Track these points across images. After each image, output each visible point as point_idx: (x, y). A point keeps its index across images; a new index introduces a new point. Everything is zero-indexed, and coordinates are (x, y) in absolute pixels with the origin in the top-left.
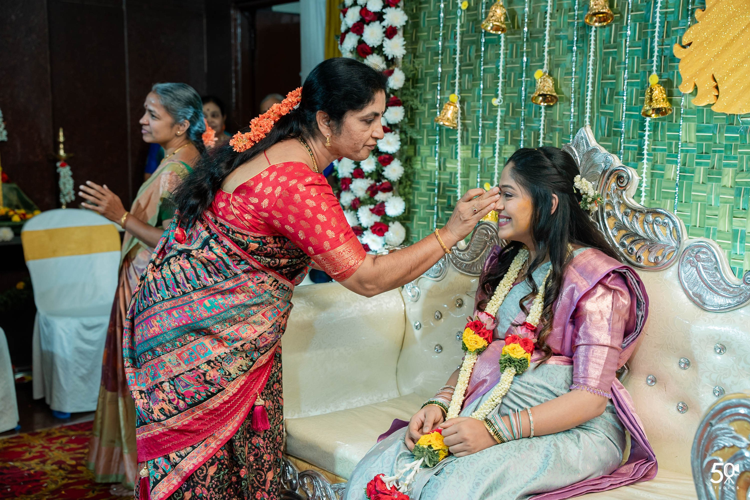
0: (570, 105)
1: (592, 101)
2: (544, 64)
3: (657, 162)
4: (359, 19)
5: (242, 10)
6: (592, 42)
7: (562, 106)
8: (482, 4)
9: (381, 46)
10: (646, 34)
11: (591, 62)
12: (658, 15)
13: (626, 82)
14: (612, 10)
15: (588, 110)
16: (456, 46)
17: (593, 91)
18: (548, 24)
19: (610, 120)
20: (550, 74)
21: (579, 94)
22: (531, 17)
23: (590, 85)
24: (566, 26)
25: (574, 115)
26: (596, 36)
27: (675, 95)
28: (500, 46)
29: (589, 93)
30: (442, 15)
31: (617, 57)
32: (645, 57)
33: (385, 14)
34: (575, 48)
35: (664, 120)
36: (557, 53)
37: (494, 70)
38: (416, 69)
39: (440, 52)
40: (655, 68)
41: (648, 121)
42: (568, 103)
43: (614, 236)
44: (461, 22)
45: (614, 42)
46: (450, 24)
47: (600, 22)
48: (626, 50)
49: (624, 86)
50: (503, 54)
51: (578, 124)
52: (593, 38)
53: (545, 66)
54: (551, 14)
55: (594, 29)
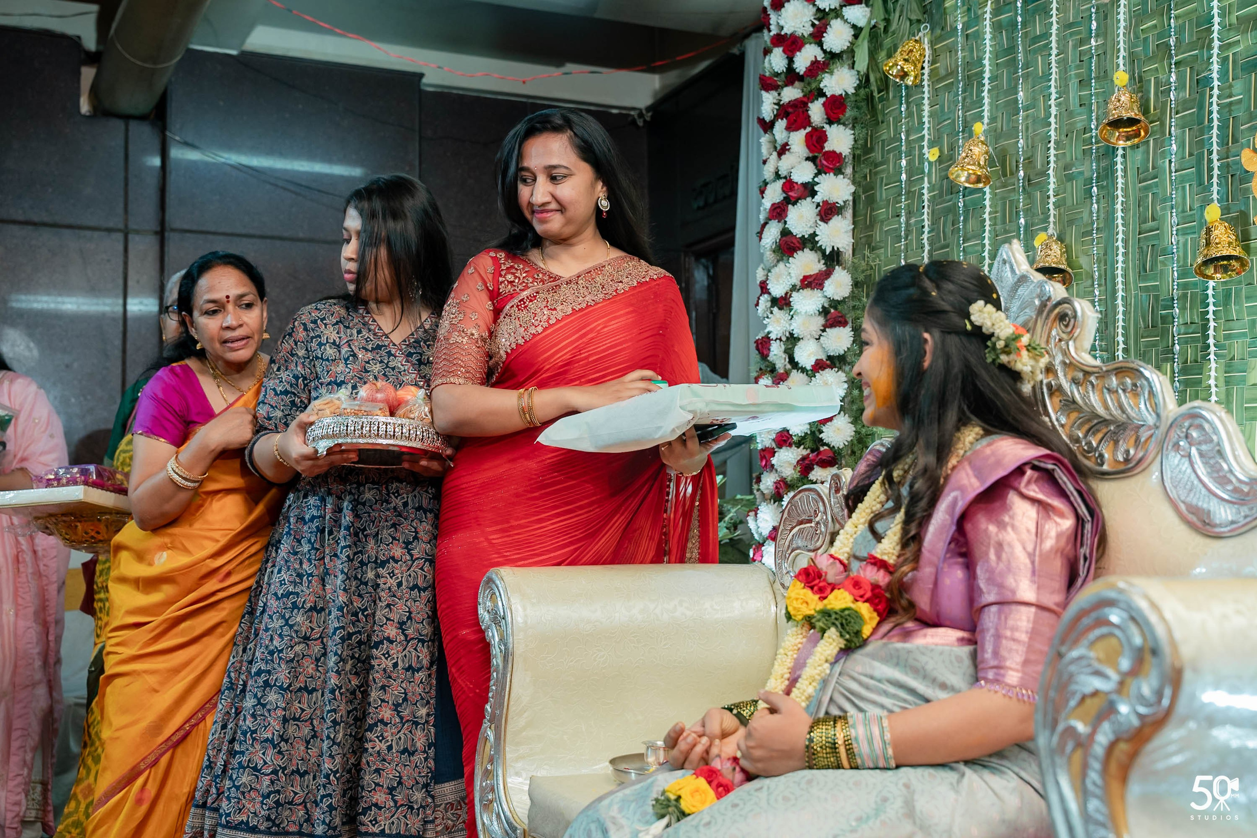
0: (1093, 285)
1: (1125, 270)
2: (1049, 222)
3: (1233, 359)
4: (782, 198)
5: (698, 257)
6: (1120, 173)
7: (1081, 287)
8: (959, 147)
9: (814, 235)
10: (1201, 144)
11: (1119, 207)
12: (1215, 108)
13: (1174, 229)
14: (1146, 118)
15: (1120, 286)
16: (923, 220)
17: (1125, 254)
18: (1052, 159)
19: (1156, 298)
20: (1061, 239)
21: (1106, 264)
22: (1030, 154)
23: (1120, 244)
24: (1079, 157)
25: (1100, 300)
26: (1124, 163)
27: (1253, 238)
28: (984, 207)
29: (1120, 258)
30: (904, 177)
31: (1159, 191)
32: (1200, 184)
33: (818, 183)
34: (1095, 189)
35: (1240, 283)
36: (1069, 203)
37: (980, 248)
38: (872, 268)
39: (903, 233)
40: (1215, 196)
41: (1211, 287)
42: (1089, 282)
43: (1062, 426)
44: (929, 183)
45: (1153, 168)
46: (917, 188)
47: (1128, 138)
48: (1171, 176)
49: (1172, 239)
50: (990, 219)
51: (1106, 315)
52: (1119, 167)
53: (1052, 225)
54: (1056, 142)
55: (1120, 152)
